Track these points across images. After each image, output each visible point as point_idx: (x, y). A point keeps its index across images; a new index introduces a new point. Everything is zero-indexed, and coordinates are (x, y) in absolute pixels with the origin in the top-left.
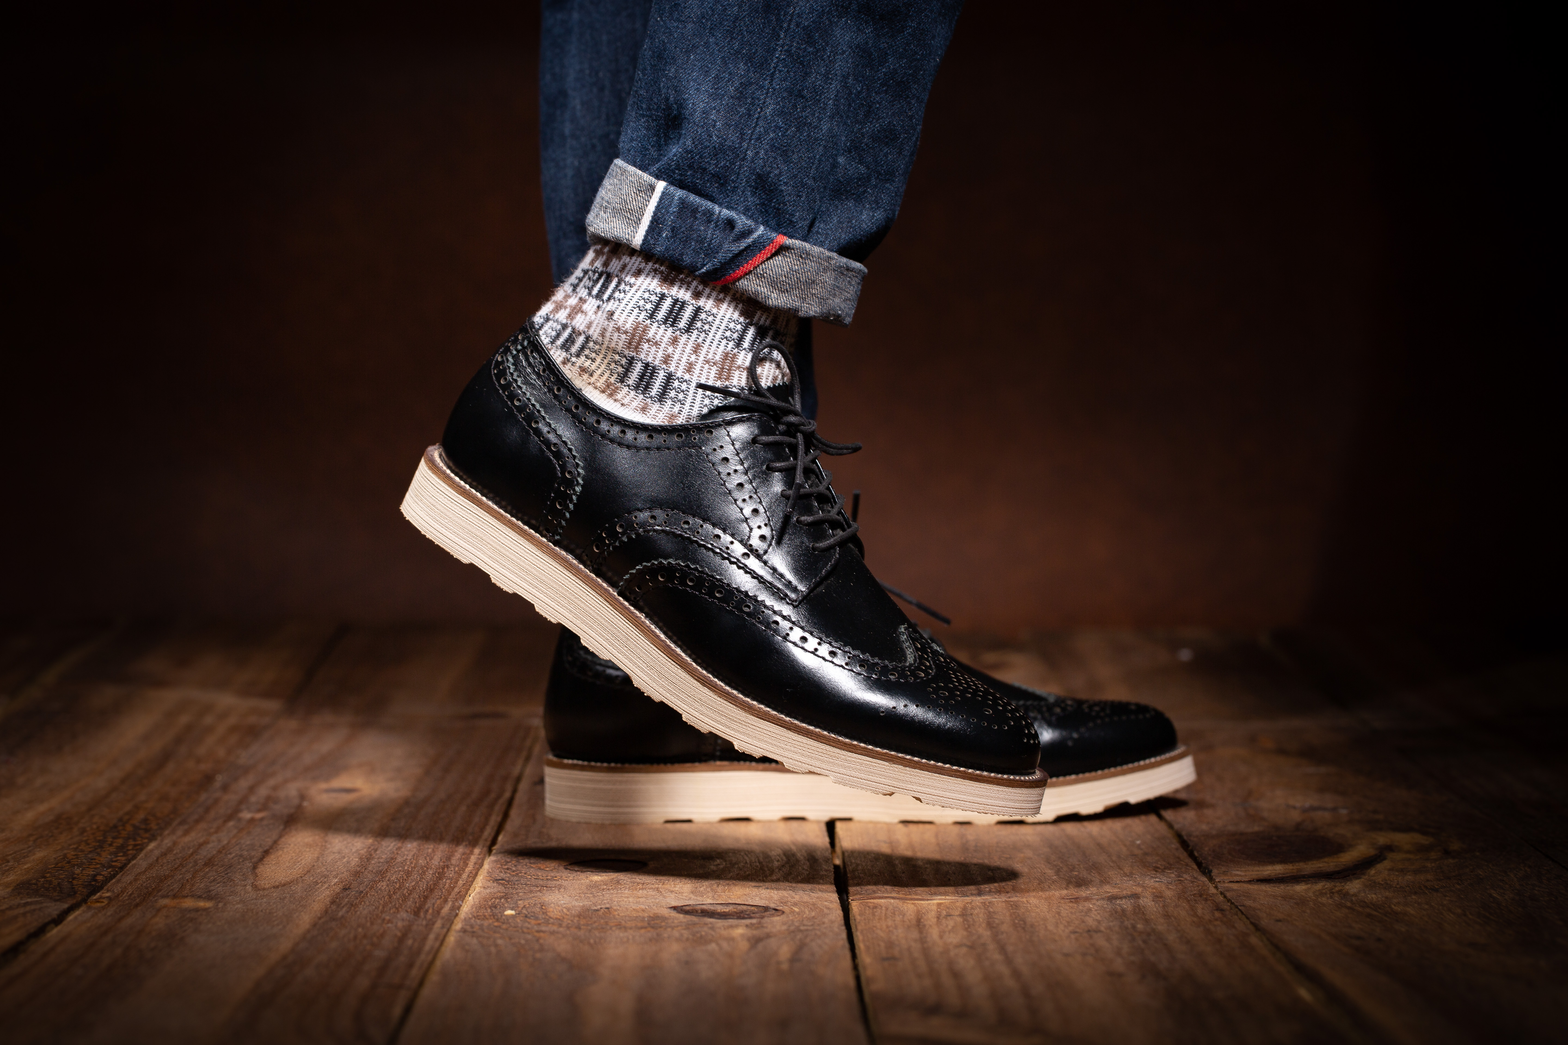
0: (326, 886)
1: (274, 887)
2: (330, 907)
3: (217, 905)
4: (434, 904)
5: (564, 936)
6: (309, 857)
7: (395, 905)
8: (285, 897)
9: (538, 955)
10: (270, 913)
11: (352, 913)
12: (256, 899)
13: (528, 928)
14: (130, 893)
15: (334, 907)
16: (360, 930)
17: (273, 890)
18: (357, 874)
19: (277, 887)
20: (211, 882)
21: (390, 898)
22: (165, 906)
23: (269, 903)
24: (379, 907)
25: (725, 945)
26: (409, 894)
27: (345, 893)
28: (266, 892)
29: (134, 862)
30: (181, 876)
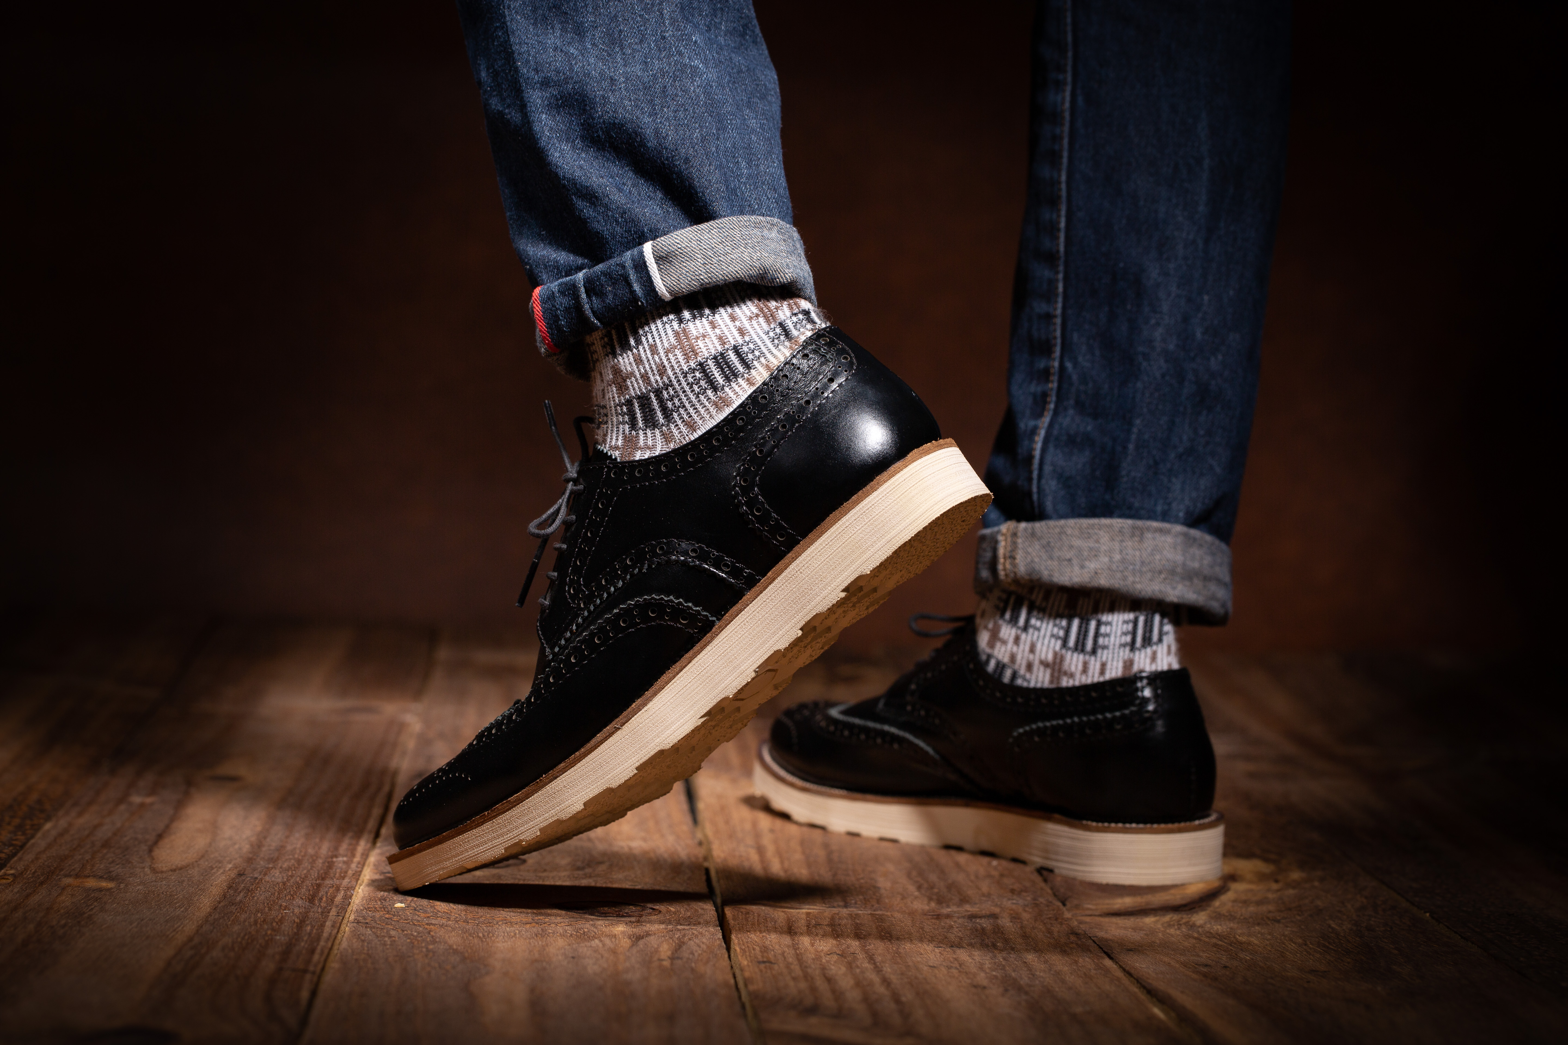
0: (221, 871)
1: (171, 870)
2: (228, 892)
3: (119, 886)
4: (327, 893)
5: (454, 929)
6: (201, 842)
7: (290, 892)
8: (184, 881)
9: (431, 947)
10: (170, 895)
11: (249, 898)
12: (156, 882)
13: (418, 921)
14: (33, 871)
15: (231, 892)
16: (259, 915)
17: (171, 873)
18: (250, 860)
19: (174, 870)
20: (110, 863)
21: (284, 885)
22: (69, 885)
23: (169, 885)
24: (274, 893)
25: (607, 941)
26: (303, 882)
27: (241, 879)
28: (165, 875)
29: (32, 841)
30: (80, 857)
